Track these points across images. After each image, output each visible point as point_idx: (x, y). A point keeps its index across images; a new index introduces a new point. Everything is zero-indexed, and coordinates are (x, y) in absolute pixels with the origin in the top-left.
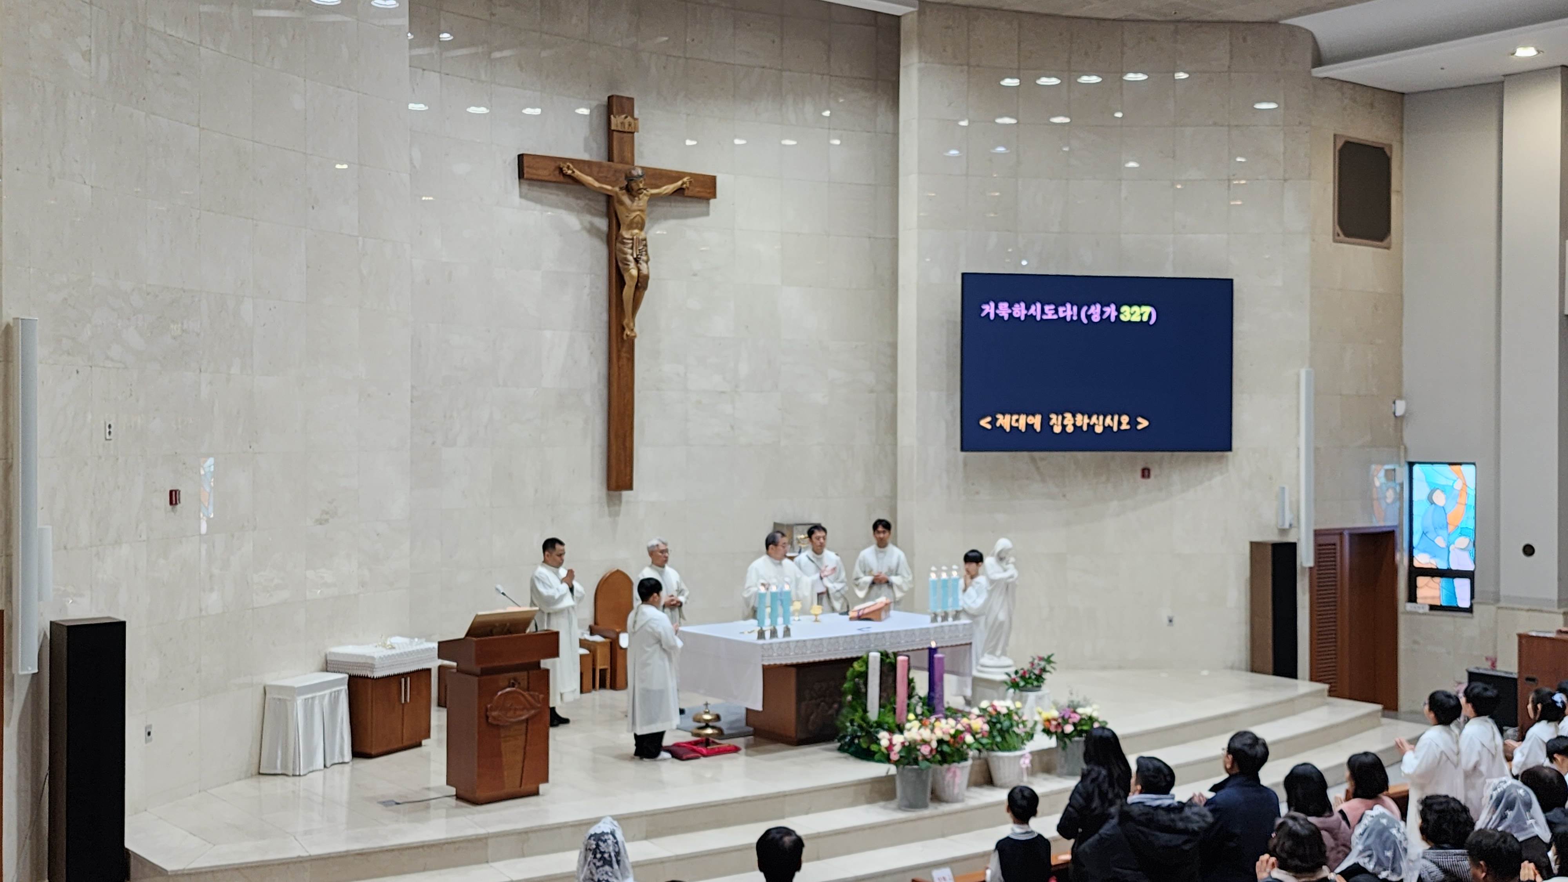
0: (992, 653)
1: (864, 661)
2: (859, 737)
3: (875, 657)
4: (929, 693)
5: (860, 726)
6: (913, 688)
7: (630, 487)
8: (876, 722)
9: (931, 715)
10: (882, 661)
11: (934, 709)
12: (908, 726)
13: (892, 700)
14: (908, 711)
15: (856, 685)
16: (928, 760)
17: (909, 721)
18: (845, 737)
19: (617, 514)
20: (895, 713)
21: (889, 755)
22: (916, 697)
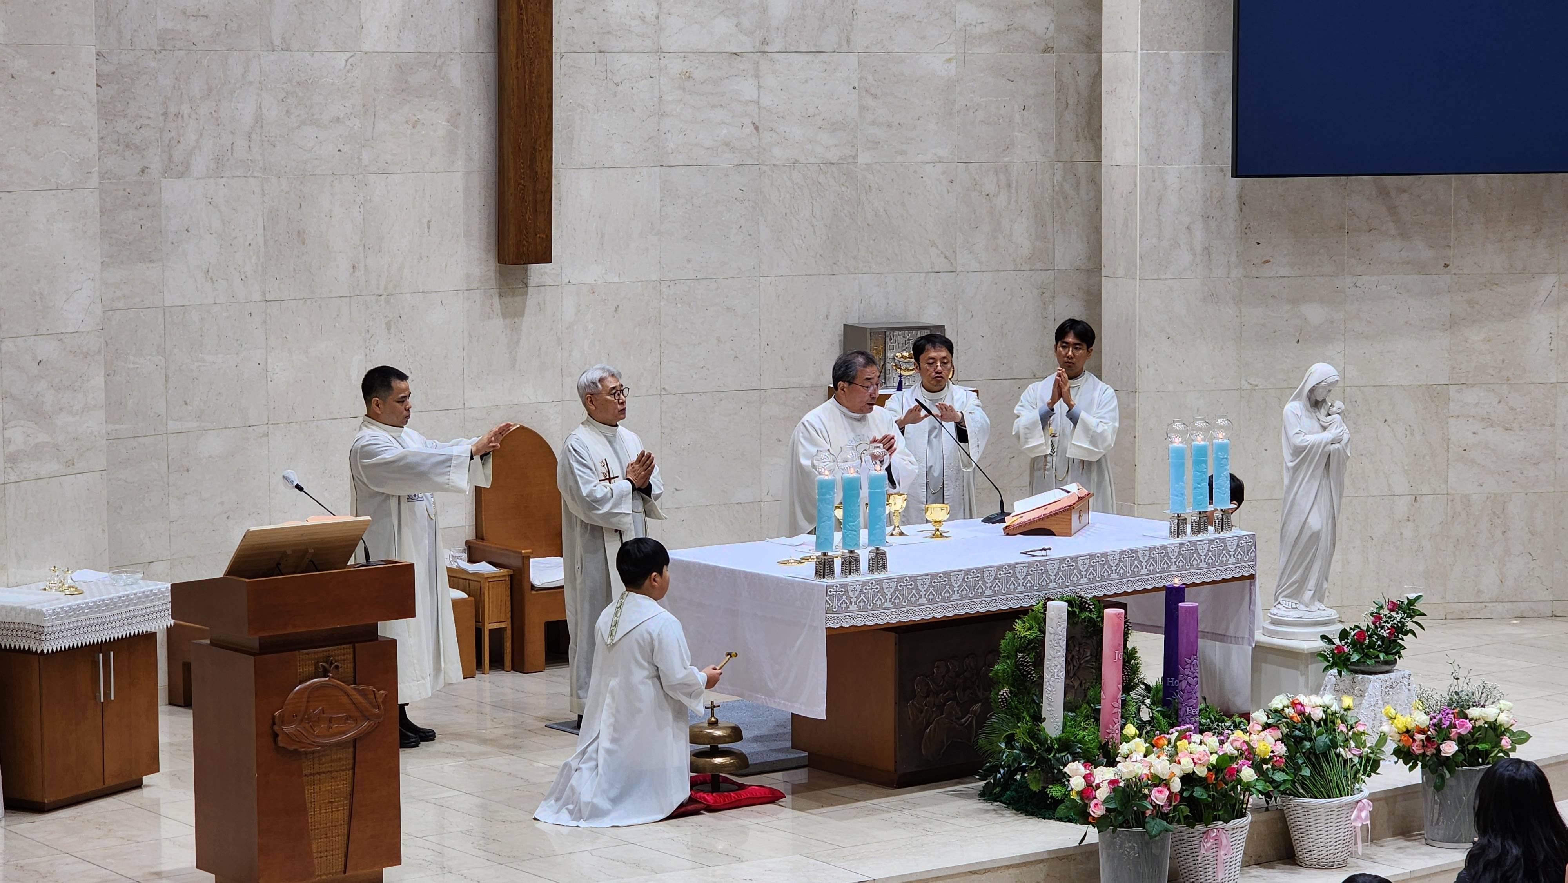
0: (1296, 594)
1: (1035, 618)
2: (1023, 770)
3: (1059, 609)
4: (1164, 679)
5: (1027, 750)
6: (1135, 670)
7: (546, 258)
8: (1058, 740)
9: (1173, 726)
10: (1071, 615)
11: (1177, 712)
12: (1124, 748)
13: (1091, 693)
14: (1125, 718)
15: (1019, 666)
16: (1164, 816)
17: (1127, 739)
18: (995, 769)
19: (520, 313)
20: (1097, 720)
21: (1086, 806)
22: (1140, 689)
